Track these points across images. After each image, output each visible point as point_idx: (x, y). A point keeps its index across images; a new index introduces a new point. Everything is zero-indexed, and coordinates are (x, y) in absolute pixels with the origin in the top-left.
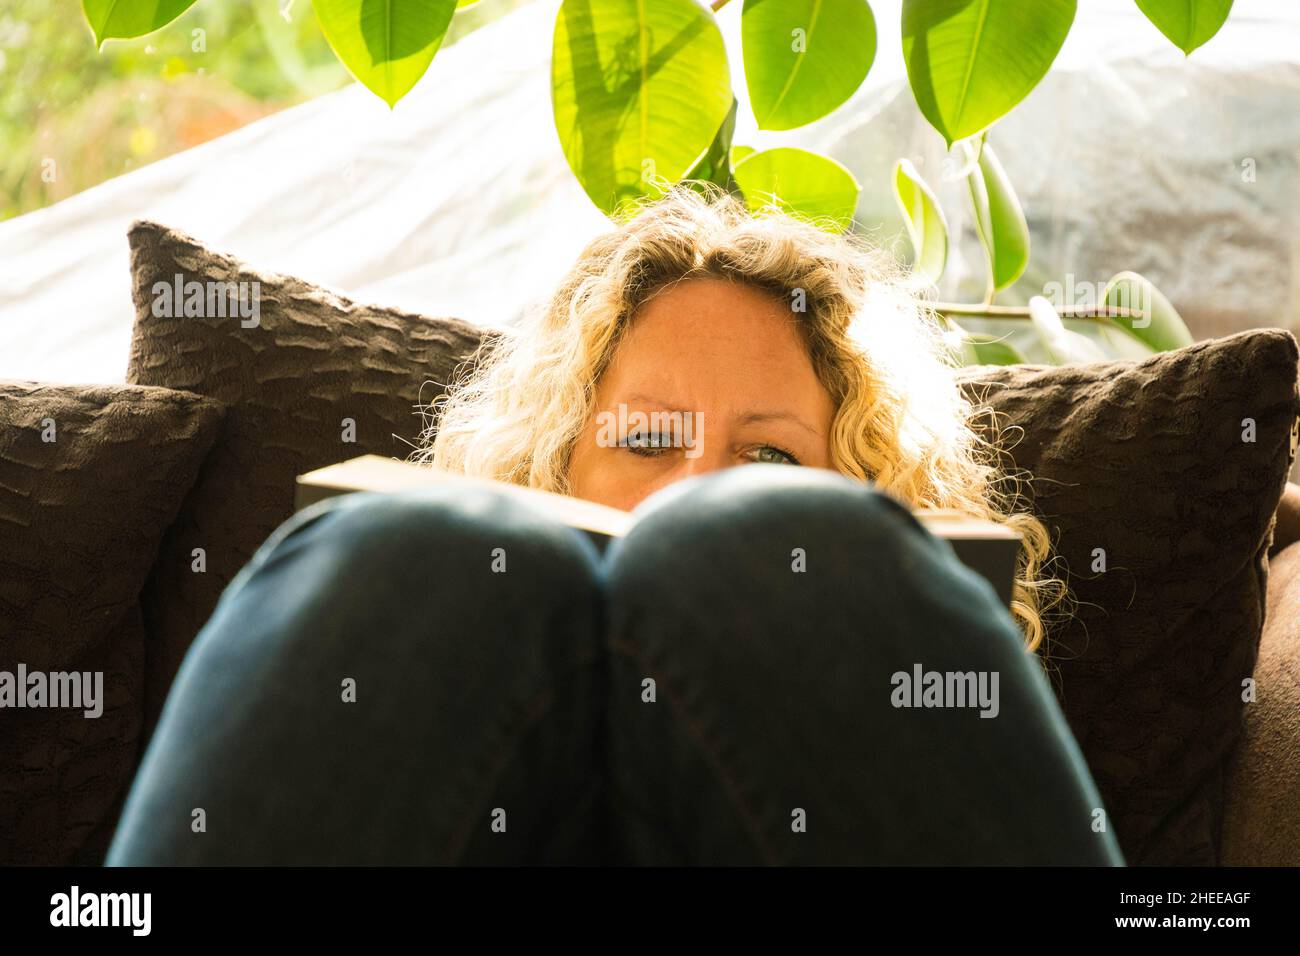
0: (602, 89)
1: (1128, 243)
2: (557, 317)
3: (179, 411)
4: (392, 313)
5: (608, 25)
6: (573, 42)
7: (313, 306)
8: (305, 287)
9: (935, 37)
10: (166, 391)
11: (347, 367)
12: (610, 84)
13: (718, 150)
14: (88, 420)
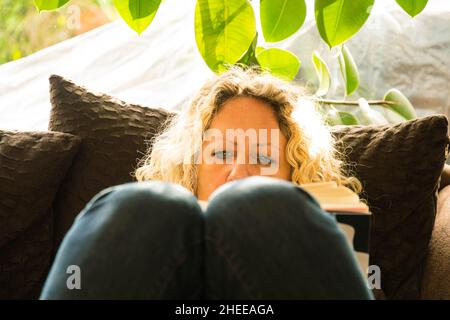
0: (212, 28)
1: (396, 75)
2: (192, 111)
3: (66, 140)
4: (139, 106)
5: (214, 6)
6: (201, 12)
7: (112, 104)
8: (109, 97)
9: (326, 11)
10: (62, 134)
11: (123, 125)
12: (215, 26)
13: (251, 50)
14: (35, 144)
